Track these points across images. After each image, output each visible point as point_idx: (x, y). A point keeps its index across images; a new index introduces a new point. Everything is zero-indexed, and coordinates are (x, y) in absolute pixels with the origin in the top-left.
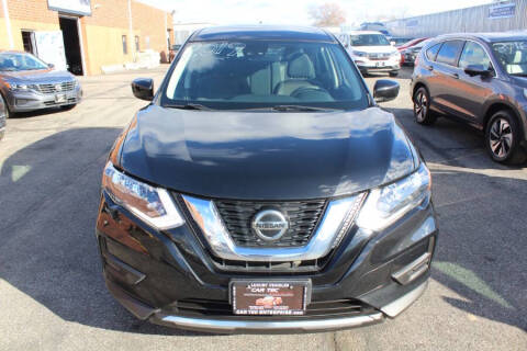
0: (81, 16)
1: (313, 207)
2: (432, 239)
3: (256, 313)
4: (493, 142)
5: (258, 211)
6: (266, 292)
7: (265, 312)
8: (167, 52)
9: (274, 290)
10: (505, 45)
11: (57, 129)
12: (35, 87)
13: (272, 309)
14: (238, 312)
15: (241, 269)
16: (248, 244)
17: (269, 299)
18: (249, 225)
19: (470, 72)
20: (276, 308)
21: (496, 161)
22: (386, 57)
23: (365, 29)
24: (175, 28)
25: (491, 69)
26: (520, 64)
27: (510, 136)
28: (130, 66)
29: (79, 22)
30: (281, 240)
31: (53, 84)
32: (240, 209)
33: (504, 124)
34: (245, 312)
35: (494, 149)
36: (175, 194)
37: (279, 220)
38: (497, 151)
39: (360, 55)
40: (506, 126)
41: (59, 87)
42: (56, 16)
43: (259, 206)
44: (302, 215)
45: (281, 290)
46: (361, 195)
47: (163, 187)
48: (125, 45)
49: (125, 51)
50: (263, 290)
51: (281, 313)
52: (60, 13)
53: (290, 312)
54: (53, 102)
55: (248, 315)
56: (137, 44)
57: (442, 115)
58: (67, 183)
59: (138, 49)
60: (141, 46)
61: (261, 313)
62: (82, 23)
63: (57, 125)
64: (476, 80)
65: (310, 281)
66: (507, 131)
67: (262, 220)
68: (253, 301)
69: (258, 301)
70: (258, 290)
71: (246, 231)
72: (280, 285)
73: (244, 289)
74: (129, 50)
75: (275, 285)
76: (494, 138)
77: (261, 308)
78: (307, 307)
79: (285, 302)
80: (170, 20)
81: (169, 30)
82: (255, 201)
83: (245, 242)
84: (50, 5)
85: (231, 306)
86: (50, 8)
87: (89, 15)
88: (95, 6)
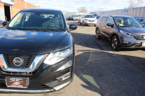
0: (11, 5)
1: (31, 57)
2: (70, 68)
3: (13, 87)
4: (113, 44)
5: (14, 57)
6: (15, 81)
7: (16, 87)
9: (18, 81)
10: (117, 18)
13: (18, 86)
14: (8, 86)
15: (10, 74)
18: (12, 61)
19: (108, 25)
20: (19, 86)
21: (113, 49)
22: (93, 21)
23: (91, 14)
25: (113, 25)
26: (123, 24)
27: (116, 42)
30: (21, 66)
32: (10, 57)
33: (115, 39)
34: (10, 87)
35: (113, 46)
37: (20, 60)
38: (114, 47)
39: (86, 20)
40: (116, 40)
43: (15, 56)
44: (28, 59)
45: (20, 80)
46: (47, 54)
50: (14, 80)
51: (21, 87)
52: (4, 4)
53: (23, 87)
55: (11, 87)
57: (102, 37)
61: (14, 87)
62: (11, 7)
64: (110, 27)
65: (28, 78)
66: (116, 41)
67: (15, 60)
68: (12, 83)
69: (13, 83)
71: (11, 63)
72: (19, 79)
75: (18, 79)
76: (113, 43)
78: (28, 86)
79: (21, 84)
83: (11, 66)
85: (6, 85)
86: (1, 2)
87: (14, 5)
88: (16, 3)
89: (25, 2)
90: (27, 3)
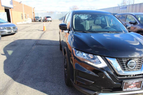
0: (10, 8)
1: (141, 59)
3: (128, 90)
5: (128, 61)
8: (33, 19)
9: (134, 83)
11: (13, 40)
12: (5, 28)
14: (124, 90)
16: (126, 70)
17: (132, 85)
20: (134, 88)
24: (35, 12)
28: (24, 22)
29: (10, 10)
30: (134, 69)
31: (10, 27)
32: (123, 60)
34: (126, 90)
36: (103, 57)
37: (134, 63)
41: (12, 28)
42: (4, 8)
44: (139, 61)
45: (136, 83)
47: (99, 55)
48: (22, 16)
49: (22, 18)
50: (131, 83)
52: (5, 7)
53: (137, 89)
54: (10, 32)
56: (25, 16)
58: (27, 56)
59: (25, 18)
60: (26, 17)
62: (11, 10)
63: (12, 39)
67: (130, 63)
69: (129, 86)
70: (130, 83)
71: (125, 66)
72: (136, 81)
73: (127, 83)
74: (23, 18)
77: (130, 88)
80: (34, 10)
81: (33, 13)
82: (127, 58)
83: (125, 70)
84: (2, 5)
85: (122, 89)
86: (2, 6)
87: (13, 8)
88: (14, 6)
89: (22, 4)
90: (24, 5)
